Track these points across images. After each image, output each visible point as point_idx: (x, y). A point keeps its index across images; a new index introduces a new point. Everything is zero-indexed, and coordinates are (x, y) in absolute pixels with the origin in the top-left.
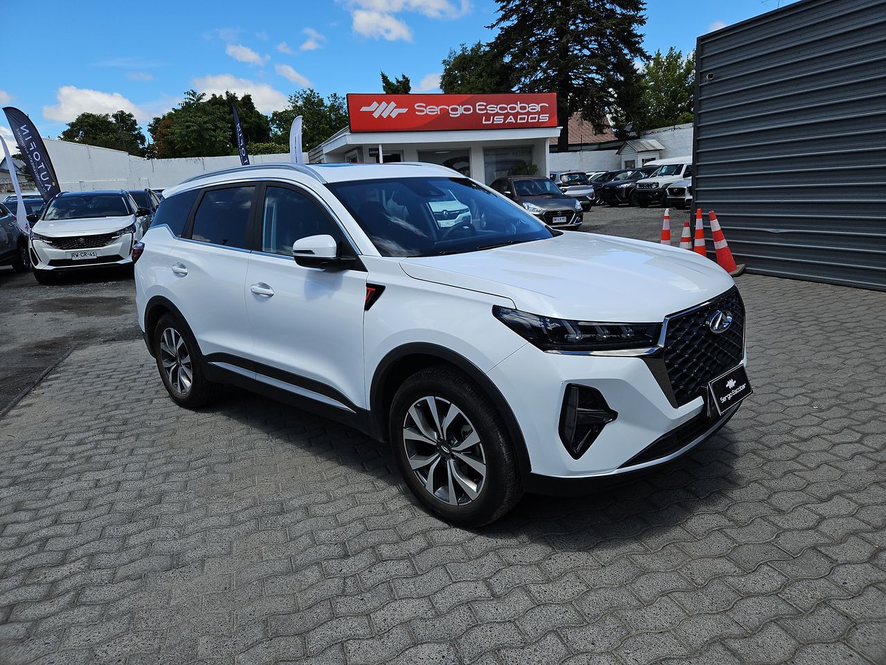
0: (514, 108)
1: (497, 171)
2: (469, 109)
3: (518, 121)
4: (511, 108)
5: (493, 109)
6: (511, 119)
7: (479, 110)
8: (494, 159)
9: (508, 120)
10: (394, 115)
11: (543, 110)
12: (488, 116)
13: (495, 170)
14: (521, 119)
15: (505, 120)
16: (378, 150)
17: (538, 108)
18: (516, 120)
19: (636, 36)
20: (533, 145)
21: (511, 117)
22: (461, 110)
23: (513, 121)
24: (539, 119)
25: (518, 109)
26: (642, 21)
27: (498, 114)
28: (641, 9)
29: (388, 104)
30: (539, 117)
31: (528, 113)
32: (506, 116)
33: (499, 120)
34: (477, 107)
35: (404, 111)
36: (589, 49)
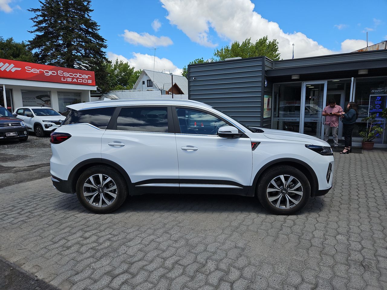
0: (76, 76)
1: (64, 103)
2: (55, 73)
3: (78, 82)
4: (75, 75)
5: (66, 74)
6: (75, 80)
7: (60, 74)
8: (62, 97)
9: (74, 81)
10: (13, 70)
11: (89, 78)
12: (64, 77)
13: (63, 102)
14: (80, 81)
15: (72, 80)
16: (2, 87)
17: (87, 77)
18: (77, 81)
19: (102, 52)
20: (81, 93)
21: (75, 79)
22: (50, 73)
23: (76, 81)
24: (87, 82)
25: (78, 76)
26: (105, 47)
27: (68, 77)
28: (104, 42)
29: (10, 65)
30: (87, 81)
31: (83, 79)
32: (73, 78)
33: (70, 80)
34: (59, 73)
35: (19, 69)
36: (81, 53)
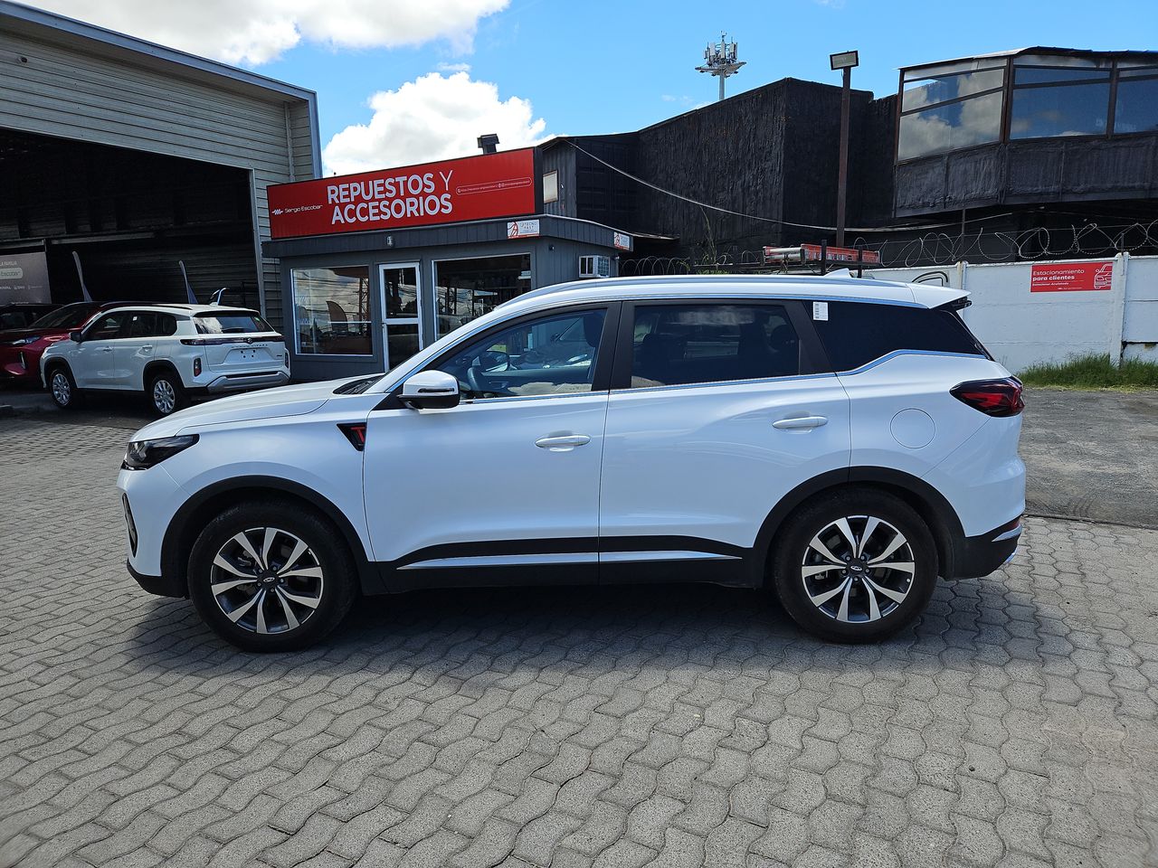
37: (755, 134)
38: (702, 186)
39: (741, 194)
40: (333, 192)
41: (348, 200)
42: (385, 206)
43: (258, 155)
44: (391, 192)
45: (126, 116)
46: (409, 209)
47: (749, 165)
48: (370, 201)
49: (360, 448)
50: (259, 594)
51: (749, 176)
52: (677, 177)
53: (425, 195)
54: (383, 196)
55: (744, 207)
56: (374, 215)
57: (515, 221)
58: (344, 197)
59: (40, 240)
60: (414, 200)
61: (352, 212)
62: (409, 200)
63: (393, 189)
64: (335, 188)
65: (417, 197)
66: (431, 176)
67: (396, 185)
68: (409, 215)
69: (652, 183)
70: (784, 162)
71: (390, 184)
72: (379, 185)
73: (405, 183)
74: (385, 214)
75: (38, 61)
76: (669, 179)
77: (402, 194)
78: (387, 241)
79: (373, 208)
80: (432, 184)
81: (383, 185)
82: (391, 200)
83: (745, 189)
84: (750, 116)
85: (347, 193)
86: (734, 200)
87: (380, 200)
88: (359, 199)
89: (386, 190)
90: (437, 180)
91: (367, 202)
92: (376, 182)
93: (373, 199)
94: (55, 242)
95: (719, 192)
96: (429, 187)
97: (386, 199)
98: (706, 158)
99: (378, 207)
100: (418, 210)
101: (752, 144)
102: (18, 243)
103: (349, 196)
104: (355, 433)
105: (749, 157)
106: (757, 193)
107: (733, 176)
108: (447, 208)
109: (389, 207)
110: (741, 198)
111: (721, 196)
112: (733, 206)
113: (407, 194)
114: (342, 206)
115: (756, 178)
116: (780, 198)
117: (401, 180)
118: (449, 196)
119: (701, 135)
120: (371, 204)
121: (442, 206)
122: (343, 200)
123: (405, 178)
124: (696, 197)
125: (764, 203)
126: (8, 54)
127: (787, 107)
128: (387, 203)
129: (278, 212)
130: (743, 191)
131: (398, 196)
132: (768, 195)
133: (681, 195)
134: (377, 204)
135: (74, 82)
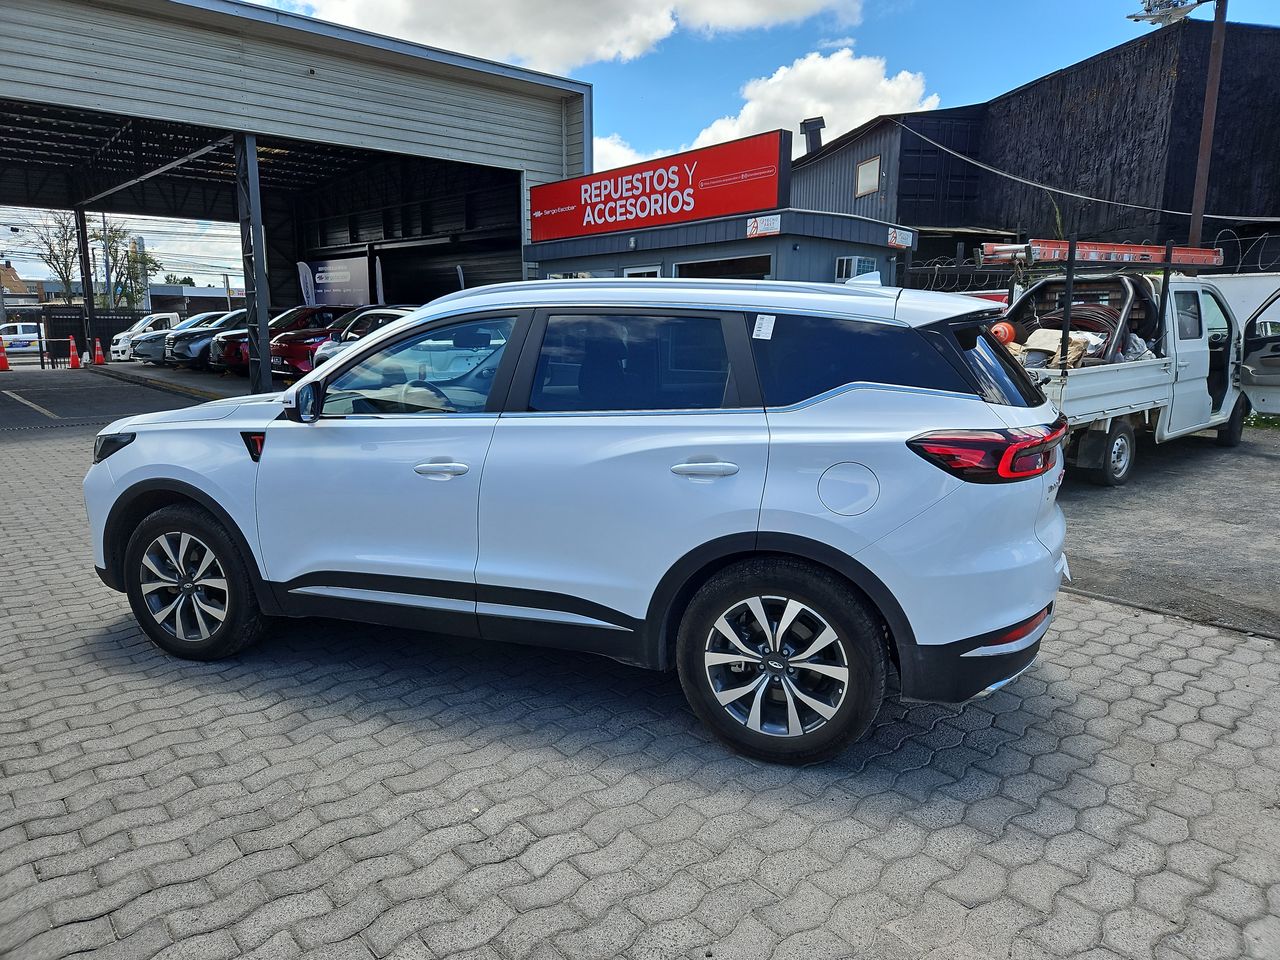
37: (1134, 97)
38: (1059, 167)
39: (1110, 174)
40: (586, 191)
41: (598, 199)
42: (631, 204)
43: (531, 156)
44: (637, 188)
45: (404, 122)
46: (654, 207)
47: (1124, 136)
48: (619, 199)
49: (256, 458)
50: (178, 599)
51: (1122, 152)
52: (1029, 156)
53: (668, 191)
54: (630, 194)
55: (1113, 191)
56: (621, 214)
57: (755, 217)
58: (596, 196)
59: (365, 246)
60: (658, 196)
61: (601, 214)
62: (653, 197)
63: (640, 185)
64: (587, 186)
65: (661, 193)
66: (675, 169)
67: (643, 181)
68: (652, 214)
69: (997, 167)
70: (1171, 128)
71: (637, 180)
72: (627, 182)
73: (652, 178)
74: (631, 213)
75: (326, 72)
76: (1019, 159)
77: (648, 191)
78: (628, 242)
79: (621, 206)
80: (676, 178)
81: (631, 181)
82: (637, 198)
83: (1116, 168)
84: (1130, 74)
85: (598, 192)
86: (1100, 184)
87: (627, 199)
88: (609, 198)
89: (634, 187)
90: (681, 174)
91: (615, 201)
92: (625, 179)
93: (621, 198)
94: (377, 247)
95: (1081, 173)
96: (673, 182)
97: (633, 196)
98: (1067, 131)
99: (625, 206)
100: (662, 208)
101: (1130, 109)
102: (346, 248)
103: (600, 195)
104: (254, 442)
105: (1125, 126)
106: (1130, 173)
107: (1101, 151)
108: (688, 204)
109: (635, 206)
110: (1109, 181)
111: (1083, 178)
112: (1098, 191)
113: (653, 191)
114: (593, 206)
115: (1131, 153)
116: (1162, 177)
117: (647, 175)
118: (691, 191)
119: (1065, 101)
120: (619, 203)
121: (684, 202)
122: (594, 200)
123: (651, 173)
124: (1050, 179)
125: (1139, 185)
126: (299, 67)
127: (1181, 58)
128: (633, 201)
129: (538, 214)
130: (1113, 171)
131: (644, 193)
132: (1146, 174)
133: (1032, 180)
134: (624, 202)
135: (356, 90)
